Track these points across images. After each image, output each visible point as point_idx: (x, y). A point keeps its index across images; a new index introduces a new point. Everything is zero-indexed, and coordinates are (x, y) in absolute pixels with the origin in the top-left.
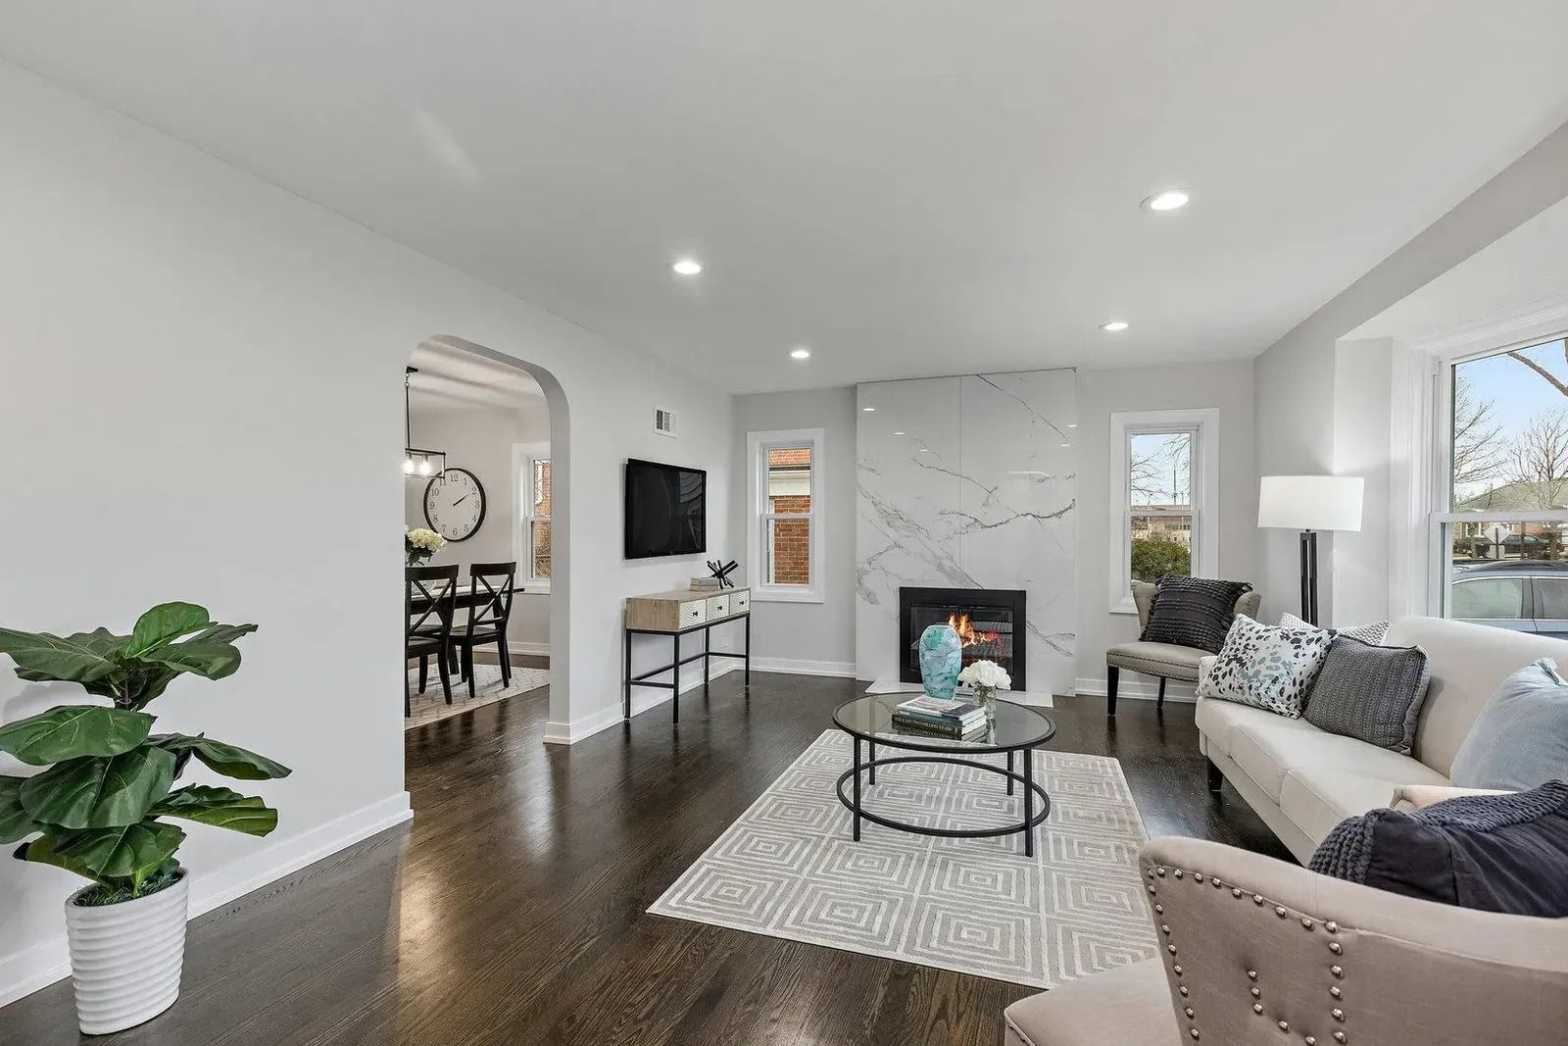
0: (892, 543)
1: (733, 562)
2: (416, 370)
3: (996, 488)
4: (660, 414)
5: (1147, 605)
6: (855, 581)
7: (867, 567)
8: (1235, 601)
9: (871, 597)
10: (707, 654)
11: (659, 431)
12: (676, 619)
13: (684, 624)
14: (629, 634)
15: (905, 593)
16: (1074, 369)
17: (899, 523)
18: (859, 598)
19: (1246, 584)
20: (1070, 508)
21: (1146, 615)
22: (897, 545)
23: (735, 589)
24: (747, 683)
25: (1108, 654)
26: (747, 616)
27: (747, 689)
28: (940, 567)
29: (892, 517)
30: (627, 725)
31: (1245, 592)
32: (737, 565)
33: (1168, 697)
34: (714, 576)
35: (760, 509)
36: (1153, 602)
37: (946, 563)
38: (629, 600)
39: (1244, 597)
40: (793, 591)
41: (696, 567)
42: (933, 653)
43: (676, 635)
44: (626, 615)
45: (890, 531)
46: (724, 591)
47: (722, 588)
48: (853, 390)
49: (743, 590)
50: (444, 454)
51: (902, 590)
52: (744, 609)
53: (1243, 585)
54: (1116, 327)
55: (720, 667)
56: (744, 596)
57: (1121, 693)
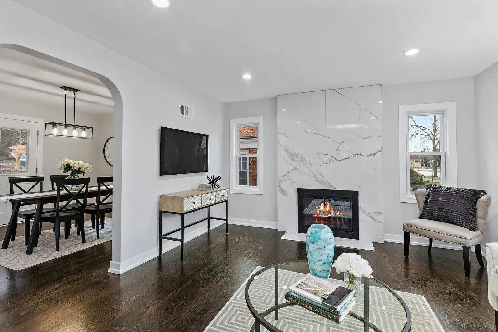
0: (294, 168)
1: (219, 177)
2: (79, 90)
3: (343, 142)
4: (182, 108)
5: (423, 200)
6: (277, 185)
7: (282, 179)
8: (477, 200)
9: (284, 193)
10: (209, 218)
11: (182, 115)
12: (182, 206)
13: (186, 208)
14: (161, 213)
15: (300, 191)
16: (381, 85)
17: (296, 159)
18: (278, 192)
19: (483, 191)
20: (380, 151)
21: (422, 205)
22: (296, 169)
23: (220, 189)
24: (227, 232)
25: (404, 225)
26: (227, 201)
27: (226, 235)
28: (316, 179)
29: (294, 156)
30: (160, 258)
31: (482, 195)
32: (221, 178)
33: (434, 245)
34: (210, 183)
35: (235, 153)
36: (427, 199)
37: (319, 177)
38: (161, 196)
39: (483, 198)
40: (248, 189)
41: (200, 179)
42: (314, 245)
43: (183, 215)
44: (160, 204)
45: (293, 163)
46: (214, 190)
47: (213, 189)
48: (276, 99)
49: (224, 190)
50: (92, 128)
51: (298, 189)
52: (225, 198)
53: (480, 191)
54: (412, 52)
55: (215, 224)
56: (225, 192)
57: (411, 242)
